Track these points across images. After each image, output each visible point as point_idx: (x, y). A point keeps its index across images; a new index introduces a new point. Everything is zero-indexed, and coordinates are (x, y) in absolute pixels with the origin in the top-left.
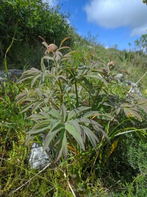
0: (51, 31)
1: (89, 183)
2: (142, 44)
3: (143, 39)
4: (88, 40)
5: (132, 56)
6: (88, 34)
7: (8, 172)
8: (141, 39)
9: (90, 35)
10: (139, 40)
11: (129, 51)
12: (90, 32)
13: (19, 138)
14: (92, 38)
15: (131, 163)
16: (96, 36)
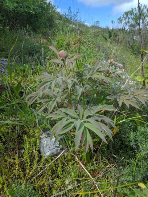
0: (32, 12)
1: (95, 161)
2: (125, 21)
3: (125, 16)
4: (69, 18)
5: (115, 34)
6: (68, 10)
7: (26, 162)
8: (123, 16)
9: (71, 11)
10: (122, 17)
11: (111, 29)
12: (70, 8)
13: (28, 131)
14: (73, 14)
15: (133, 144)
16: (77, 12)
